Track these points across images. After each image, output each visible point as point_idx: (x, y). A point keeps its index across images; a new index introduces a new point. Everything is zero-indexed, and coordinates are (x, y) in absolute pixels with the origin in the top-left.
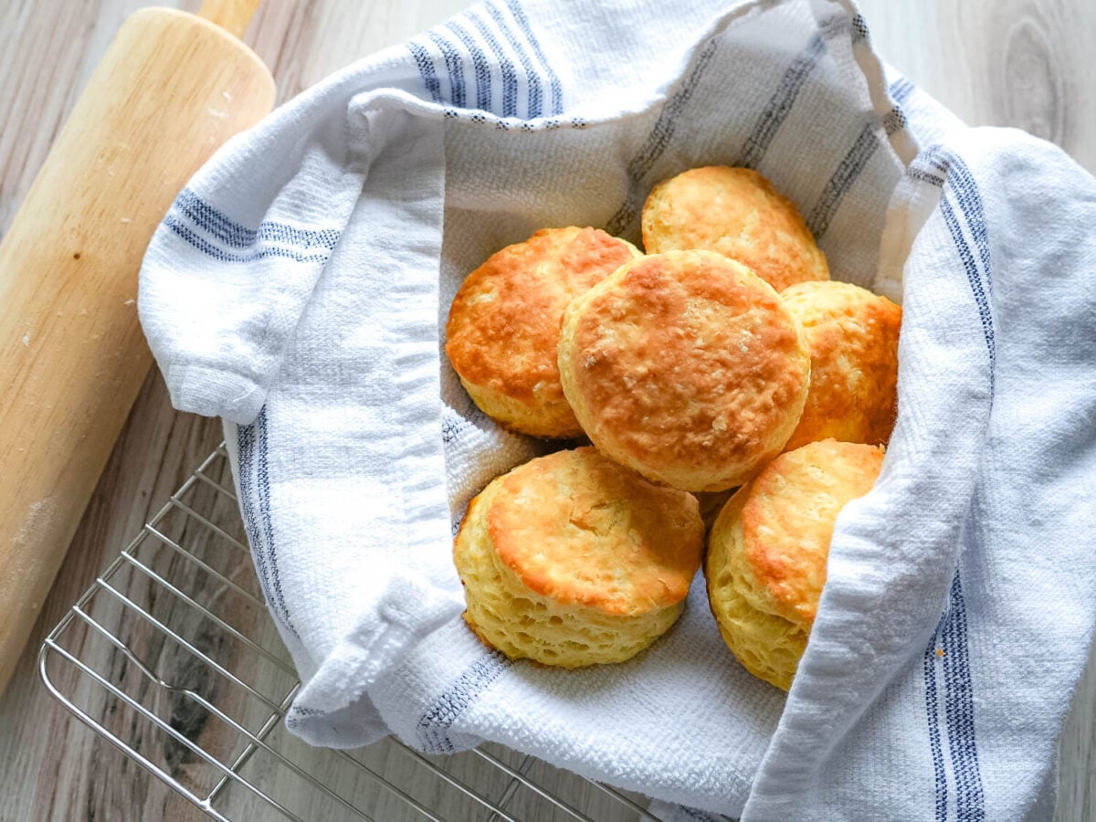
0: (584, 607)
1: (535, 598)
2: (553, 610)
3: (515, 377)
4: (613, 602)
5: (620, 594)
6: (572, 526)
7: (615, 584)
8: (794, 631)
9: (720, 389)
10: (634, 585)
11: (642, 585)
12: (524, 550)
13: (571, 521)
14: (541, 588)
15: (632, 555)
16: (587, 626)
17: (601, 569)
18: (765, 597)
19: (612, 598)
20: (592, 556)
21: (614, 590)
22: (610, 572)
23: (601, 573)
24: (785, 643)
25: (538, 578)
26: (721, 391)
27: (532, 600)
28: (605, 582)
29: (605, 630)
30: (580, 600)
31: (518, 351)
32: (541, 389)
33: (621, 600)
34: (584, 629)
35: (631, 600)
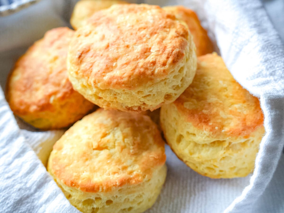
0: (120, 188)
1: (93, 196)
2: (105, 198)
3: (40, 101)
4: (134, 178)
5: (135, 173)
6: (96, 152)
7: (129, 169)
8: (226, 144)
9: (148, 36)
10: (140, 165)
11: (143, 163)
12: (75, 174)
13: (94, 149)
14: (93, 189)
15: (131, 151)
16: (126, 197)
17: (119, 165)
18: (205, 134)
19: (131, 176)
20: (112, 161)
21: (131, 173)
22: (125, 164)
23: (120, 167)
24: (224, 153)
25: (89, 185)
26: (148, 37)
27: (92, 198)
28: (124, 171)
29: (136, 194)
30: (115, 185)
31: (37, 89)
32: (54, 101)
33: (138, 175)
34: (125, 199)
35: (141, 173)
